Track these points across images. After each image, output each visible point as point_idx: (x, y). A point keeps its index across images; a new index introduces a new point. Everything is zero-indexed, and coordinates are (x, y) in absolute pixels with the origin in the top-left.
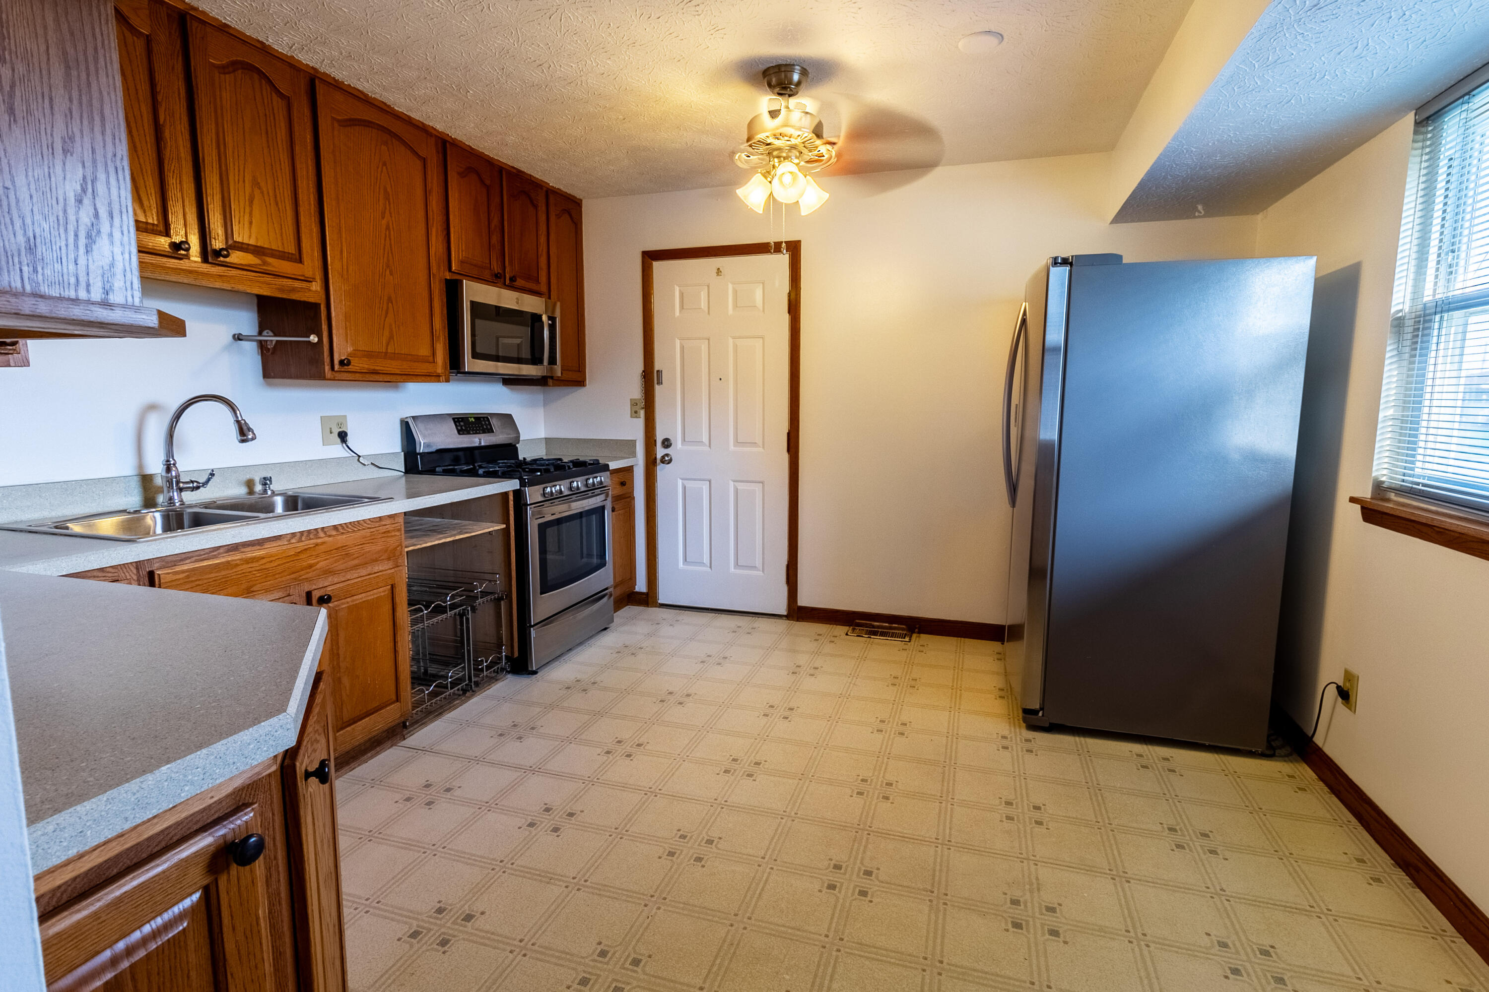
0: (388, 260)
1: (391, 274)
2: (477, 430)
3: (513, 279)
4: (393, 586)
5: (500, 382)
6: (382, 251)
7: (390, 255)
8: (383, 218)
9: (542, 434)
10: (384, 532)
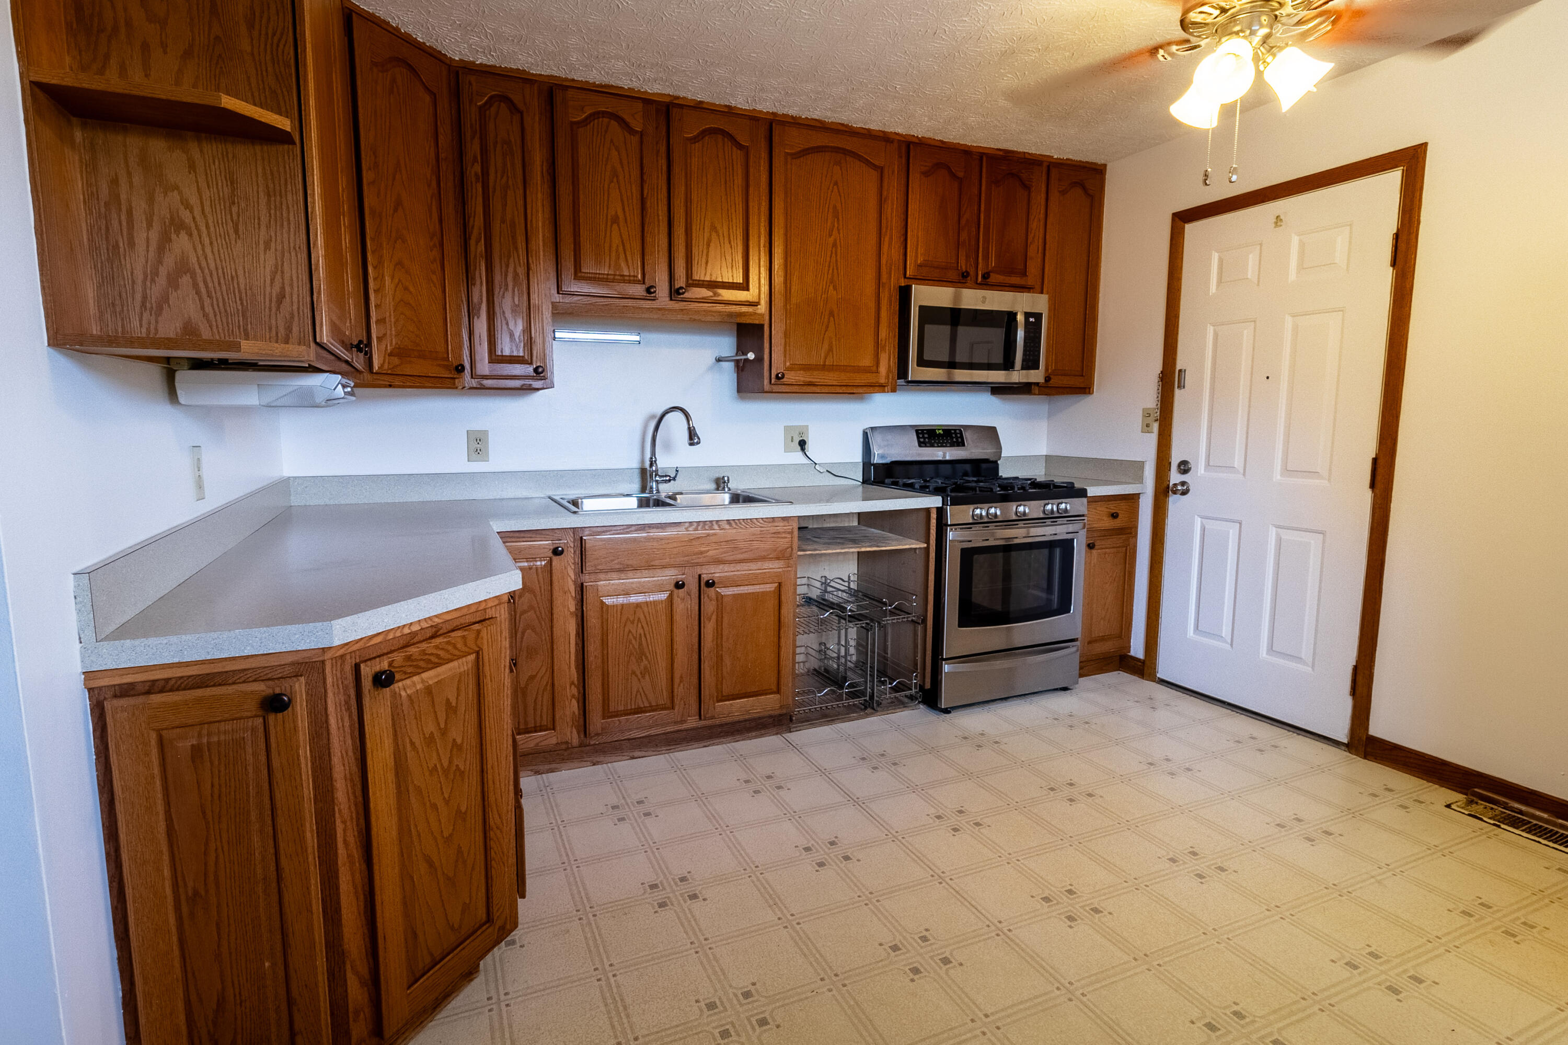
0: (833, 276)
1: (835, 288)
2: (943, 443)
3: (986, 276)
4: (780, 584)
5: (987, 391)
6: (827, 268)
7: (835, 271)
8: (830, 236)
9: (1043, 451)
10: (774, 533)
